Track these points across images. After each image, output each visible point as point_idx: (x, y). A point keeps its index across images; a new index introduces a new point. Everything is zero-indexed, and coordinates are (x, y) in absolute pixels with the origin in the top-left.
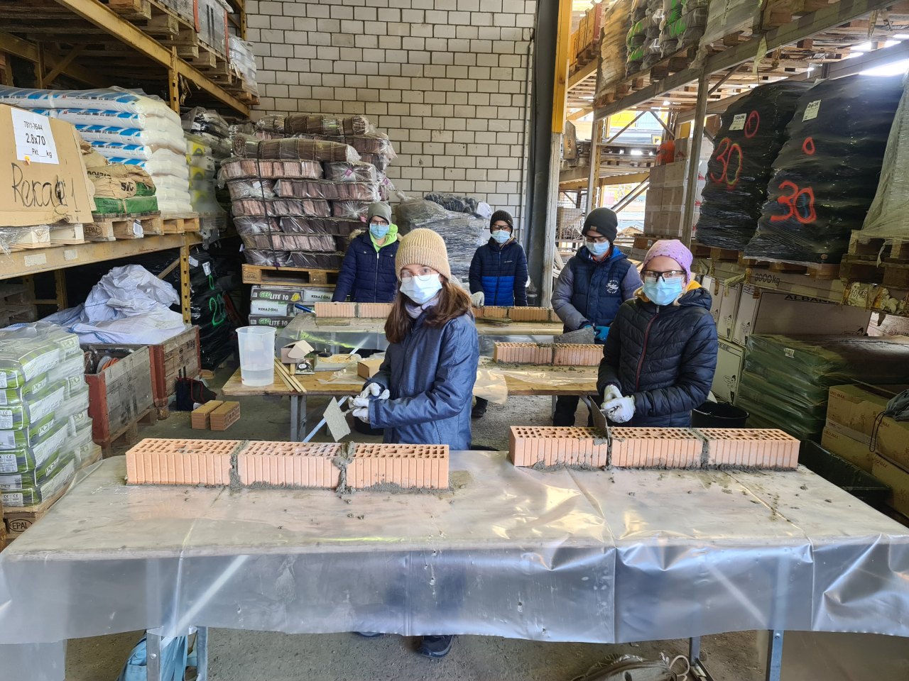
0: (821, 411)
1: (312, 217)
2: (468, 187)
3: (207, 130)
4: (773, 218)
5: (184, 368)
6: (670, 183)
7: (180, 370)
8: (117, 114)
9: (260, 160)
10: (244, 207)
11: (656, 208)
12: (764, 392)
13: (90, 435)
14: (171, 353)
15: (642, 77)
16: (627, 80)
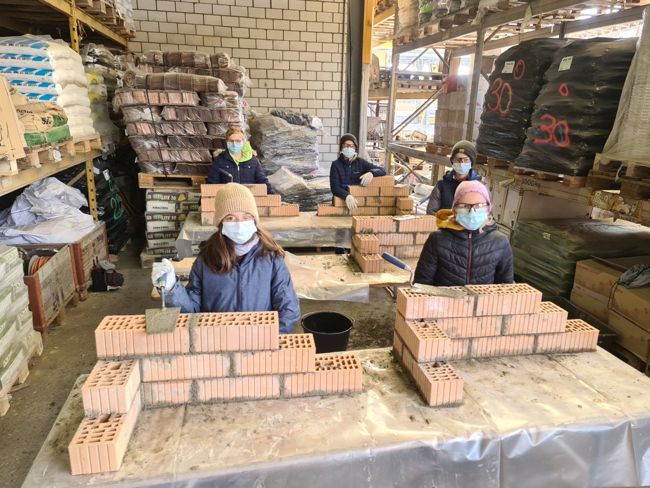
0: (571, 278)
1: (192, 135)
2: (302, 103)
3: (99, 62)
4: (537, 141)
5: (97, 257)
6: (454, 107)
7: (94, 260)
8: (32, 58)
9: (148, 91)
10: (137, 128)
11: (444, 124)
12: (527, 262)
13: (32, 326)
14: (86, 248)
15: (432, 26)
16: (420, 27)
